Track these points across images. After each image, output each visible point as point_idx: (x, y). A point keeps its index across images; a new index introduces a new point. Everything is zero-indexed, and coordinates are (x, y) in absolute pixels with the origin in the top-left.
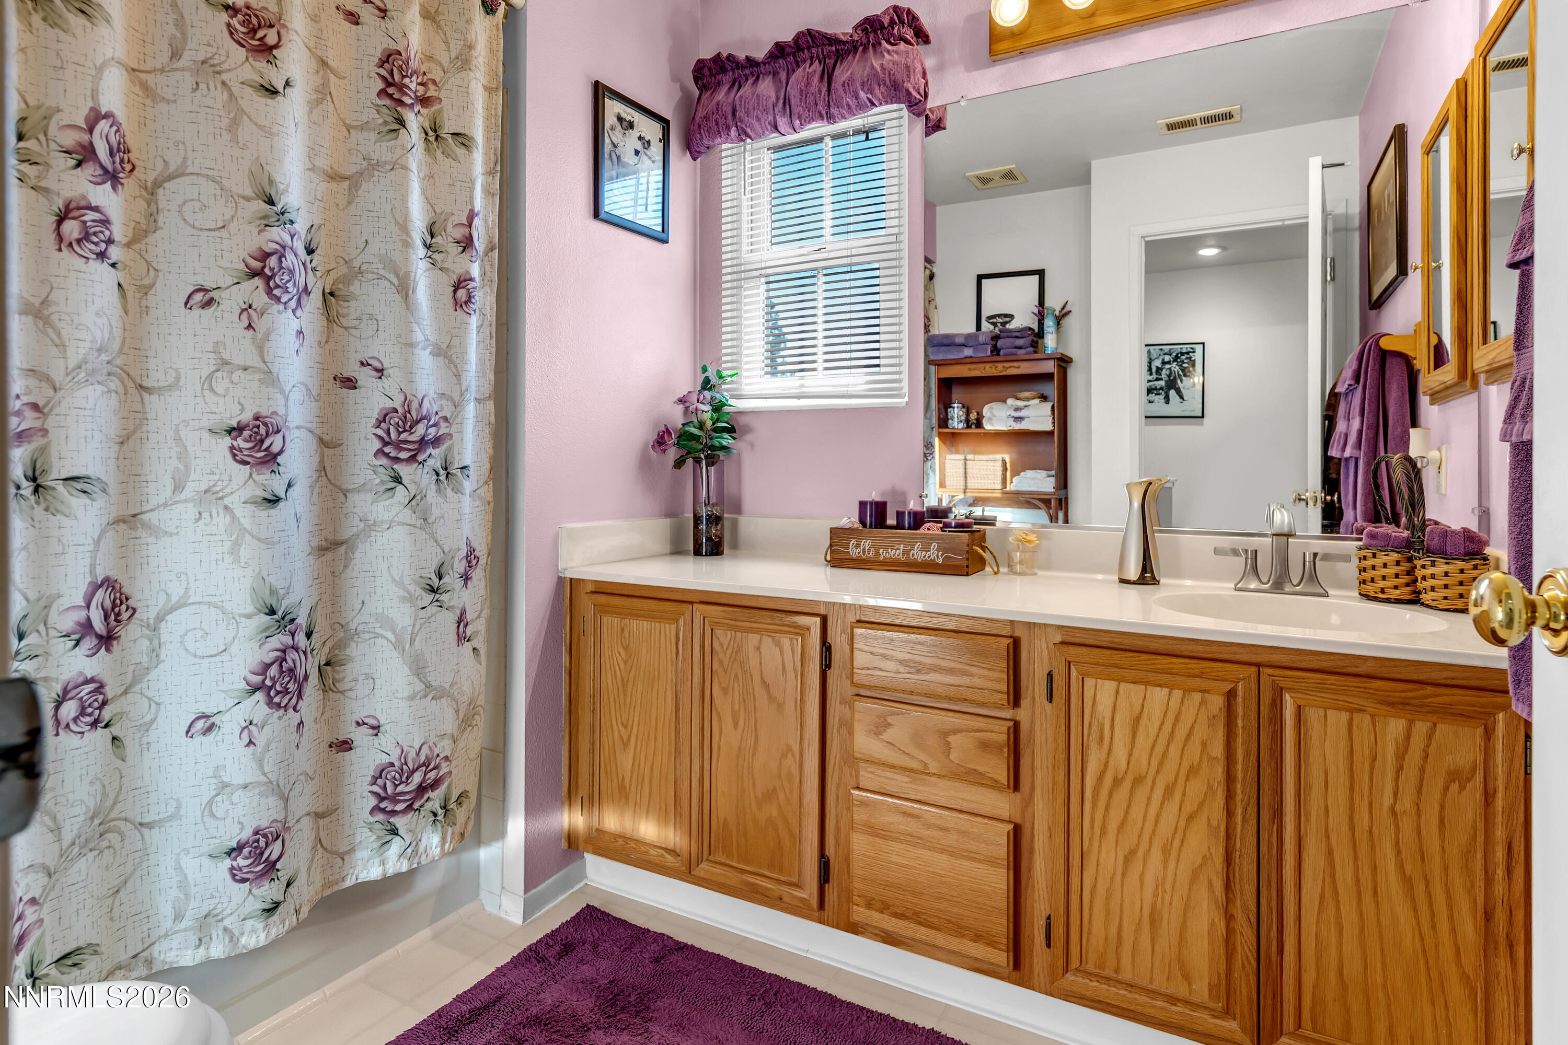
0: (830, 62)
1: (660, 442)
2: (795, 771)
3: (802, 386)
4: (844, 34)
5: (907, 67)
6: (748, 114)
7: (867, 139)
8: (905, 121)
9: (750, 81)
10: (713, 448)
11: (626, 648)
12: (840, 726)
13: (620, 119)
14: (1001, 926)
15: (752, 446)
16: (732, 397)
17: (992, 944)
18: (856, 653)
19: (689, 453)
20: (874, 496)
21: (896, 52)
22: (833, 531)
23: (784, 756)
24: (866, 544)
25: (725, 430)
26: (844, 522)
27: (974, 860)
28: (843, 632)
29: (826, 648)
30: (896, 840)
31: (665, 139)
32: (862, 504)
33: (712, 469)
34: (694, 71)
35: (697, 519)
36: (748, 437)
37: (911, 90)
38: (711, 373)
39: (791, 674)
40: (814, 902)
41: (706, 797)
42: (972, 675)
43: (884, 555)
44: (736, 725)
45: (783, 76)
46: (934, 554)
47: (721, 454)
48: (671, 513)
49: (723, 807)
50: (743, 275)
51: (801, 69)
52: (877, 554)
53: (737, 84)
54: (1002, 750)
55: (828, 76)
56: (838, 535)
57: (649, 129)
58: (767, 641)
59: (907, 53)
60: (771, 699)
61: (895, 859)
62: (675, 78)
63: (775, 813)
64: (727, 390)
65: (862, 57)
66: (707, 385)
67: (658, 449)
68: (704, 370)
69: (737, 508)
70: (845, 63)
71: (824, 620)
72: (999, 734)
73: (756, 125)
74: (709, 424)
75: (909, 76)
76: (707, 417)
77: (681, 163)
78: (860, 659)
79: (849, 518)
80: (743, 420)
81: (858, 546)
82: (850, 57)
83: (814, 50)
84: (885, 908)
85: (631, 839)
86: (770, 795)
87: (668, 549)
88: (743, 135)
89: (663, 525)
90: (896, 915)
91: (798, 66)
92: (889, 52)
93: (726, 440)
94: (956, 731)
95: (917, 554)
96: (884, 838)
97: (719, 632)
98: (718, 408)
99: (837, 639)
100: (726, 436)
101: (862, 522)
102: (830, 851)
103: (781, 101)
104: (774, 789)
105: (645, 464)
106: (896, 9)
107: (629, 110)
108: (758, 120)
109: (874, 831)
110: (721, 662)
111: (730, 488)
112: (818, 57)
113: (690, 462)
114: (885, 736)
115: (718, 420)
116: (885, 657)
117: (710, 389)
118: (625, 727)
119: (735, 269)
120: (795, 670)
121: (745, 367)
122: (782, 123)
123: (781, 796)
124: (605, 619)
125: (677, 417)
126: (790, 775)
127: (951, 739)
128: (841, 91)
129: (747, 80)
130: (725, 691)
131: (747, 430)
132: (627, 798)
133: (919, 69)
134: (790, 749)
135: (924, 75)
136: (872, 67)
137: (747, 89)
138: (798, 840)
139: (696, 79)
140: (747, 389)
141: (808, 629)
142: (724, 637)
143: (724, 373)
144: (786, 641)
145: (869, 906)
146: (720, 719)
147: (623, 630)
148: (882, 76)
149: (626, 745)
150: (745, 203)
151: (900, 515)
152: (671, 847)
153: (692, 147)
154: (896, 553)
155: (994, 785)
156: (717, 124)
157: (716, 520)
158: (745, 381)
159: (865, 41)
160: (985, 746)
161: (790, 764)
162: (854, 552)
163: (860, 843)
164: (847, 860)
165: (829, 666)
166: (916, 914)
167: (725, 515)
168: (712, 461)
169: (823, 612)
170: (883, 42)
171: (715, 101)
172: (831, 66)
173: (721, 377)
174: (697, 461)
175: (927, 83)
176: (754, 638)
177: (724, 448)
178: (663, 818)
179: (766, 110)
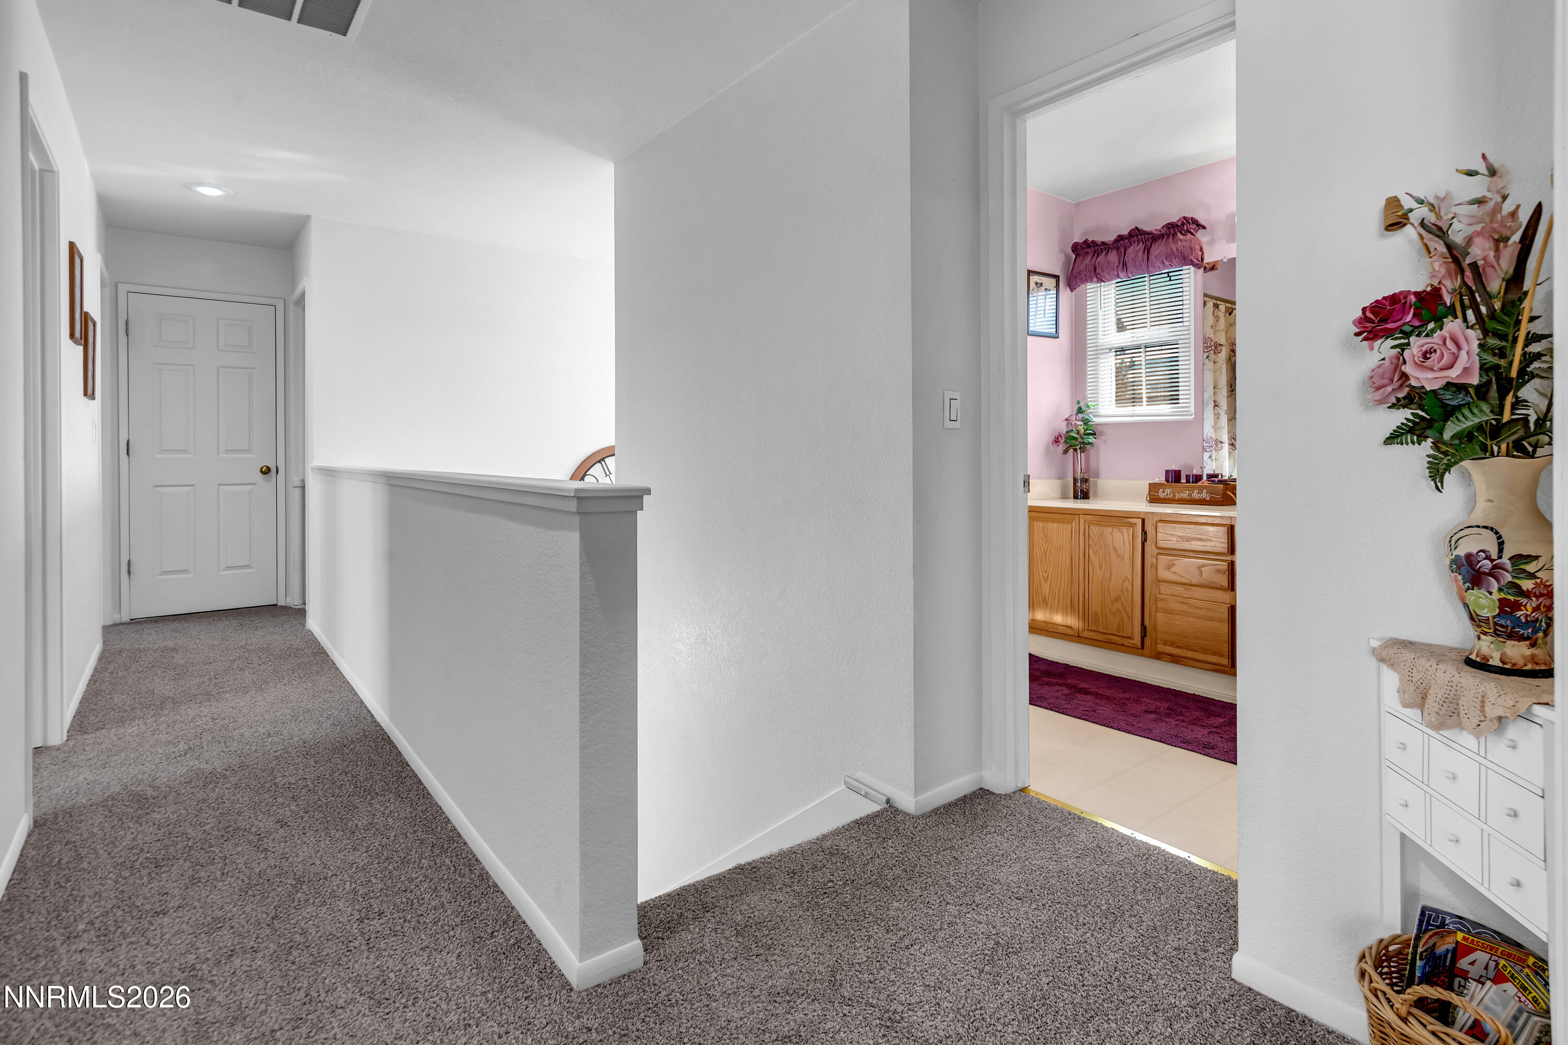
0: (1148, 243)
1: (1056, 441)
2: (1130, 587)
3: (1134, 410)
4: (1156, 230)
5: (1191, 248)
6: (1103, 271)
7: (1170, 280)
8: (1192, 274)
9: (1104, 253)
10: (1084, 443)
11: (1046, 536)
12: (1151, 567)
13: (1036, 284)
14: (1225, 648)
15: (1105, 442)
16: (1094, 416)
17: (1221, 656)
18: (1158, 534)
19: (1071, 446)
20: (1174, 467)
21: (1185, 241)
22: (1150, 485)
23: (1124, 581)
24: (1168, 491)
25: (1091, 434)
26: (1157, 480)
27: (1213, 620)
28: (1152, 525)
29: (1144, 532)
30: (1177, 614)
31: (1057, 286)
32: (1167, 472)
33: (1083, 455)
34: (1072, 247)
35: (1075, 480)
36: (1102, 437)
37: (1193, 259)
38: (1082, 404)
39: (1127, 544)
40: (1139, 645)
41: (1087, 602)
42: (1212, 541)
43: (1177, 496)
44: (1101, 569)
45: (1122, 250)
46: (1205, 495)
47: (1088, 447)
48: (1061, 477)
49: (1095, 607)
50: (1100, 351)
51: (1132, 247)
52: (1174, 496)
53: (1096, 254)
54: (1225, 573)
55: (1148, 250)
56: (1153, 487)
57: (1050, 283)
58: (1116, 530)
59: (1191, 241)
60: (1118, 556)
61: (1177, 622)
62: (1062, 251)
63: (1120, 606)
64: (1091, 413)
65: (1166, 241)
66: (1080, 411)
67: (1055, 445)
68: (1078, 403)
69: (1097, 476)
70: (1157, 244)
71: (1143, 521)
72: (1224, 566)
73: (1107, 276)
74: (1082, 432)
75: (1192, 253)
76: (1082, 429)
77: (1065, 293)
78: (1160, 536)
79: (1161, 478)
80: (1099, 428)
81: (1164, 492)
82: (1160, 241)
83: (1140, 237)
84: (1172, 644)
85: (1049, 623)
86: (1117, 599)
87: (1059, 495)
88: (1100, 280)
89: (1057, 483)
90: (1178, 647)
91: (1131, 245)
92: (1181, 240)
93: (1091, 439)
94: (1204, 566)
95: (1196, 495)
96: (1172, 614)
97: (1092, 527)
98: (1086, 422)
99: (1149, 528)
100: (1091, 437)
101: (1167, 481)
102: (1147, 623)
103: (1121, 264)
104: (1120, 596)
105: (1048, 452)
106: (1184, 218)
107: (1041, 278)
108: (1109, 274)
109: (1167, 611)
110: (1093, 541)
111: (1093, 465)
112: (1142, 240)
113: (1071, 451)
114: (1172, 570)
115: (1087, 429)
116: (1172, 535)
117: (1082, 413)
118: (1046, 572)
119: (1094, 348)
120: (1129, 543)
121: (1101, 400)
122: (1121, 275)
123: (1123, 599)
124: (1035, 523)
125: (1063, 429)
126: (1127, 590)
127: (1202, 569)
128: (1154, 260)
129: (1102, 251)
130: (1095, 553)
131: (1102, 433)
132: (1047, 604)
133: (1198, 247)
134: (1127, 578)
135: (1201, 249)
136: (1172, 249)
137: (1101, 258)
138: (1131, 618)
139: (1073, 251)
140: (1102, 412)
141: (1135, 524)
142: (1094, 530)
143: (1090, 404)
144: (1125, 530)
145: (1165, 644)
146: (1093, 567)
147: (1044, 528)
148: (1177, 254)
149: (1046, 580)
150: (1101, 313)
151: (1188, 477)
152: (1069, 625)
153: (1072, 285)
154: (1185, 495)
155: (1221, 589)
156: (1086, 276)
157: (1085, 481)
158: (1101, 408)
159: (1168, 232)
160: (1218, 571)
161: (1127, 584)
162: (1161, 495)
163: (1161, 617)
164: (1155, 626)
165: (1146, 540)
166: (1187, 646)
167: (1091, 479)
168: (1083, 450)
169: (1143, 517)
170: (1178, 233)
171: (1084, 263)
172: (1149, 245)
173: (1088, 407)
174: (1075, 450)
175: (1203, 253)
176: (1109, 529)
177: (1090, 443)
178: (1065, 612)
179: (1113, 269)
